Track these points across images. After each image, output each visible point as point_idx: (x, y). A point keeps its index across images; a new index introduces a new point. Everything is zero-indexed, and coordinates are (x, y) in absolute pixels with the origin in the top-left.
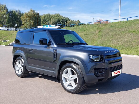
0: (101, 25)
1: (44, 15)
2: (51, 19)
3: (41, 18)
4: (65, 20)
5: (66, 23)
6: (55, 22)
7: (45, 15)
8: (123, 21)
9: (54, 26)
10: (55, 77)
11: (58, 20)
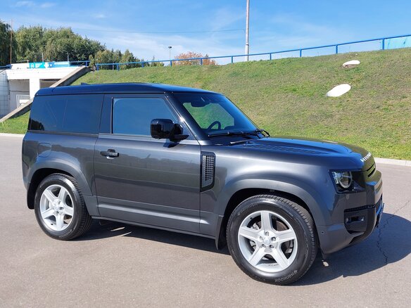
0: (205, 68)
1: (22, 28)
2: (45, 43)
3: (17, 39)
4: (89, 48)
5: (94, 56)
6: (59, 53)
7: (28, 31)
8: (261, 60)
9: (66, 66)
10: (209, 237)
11: (69, 48)
